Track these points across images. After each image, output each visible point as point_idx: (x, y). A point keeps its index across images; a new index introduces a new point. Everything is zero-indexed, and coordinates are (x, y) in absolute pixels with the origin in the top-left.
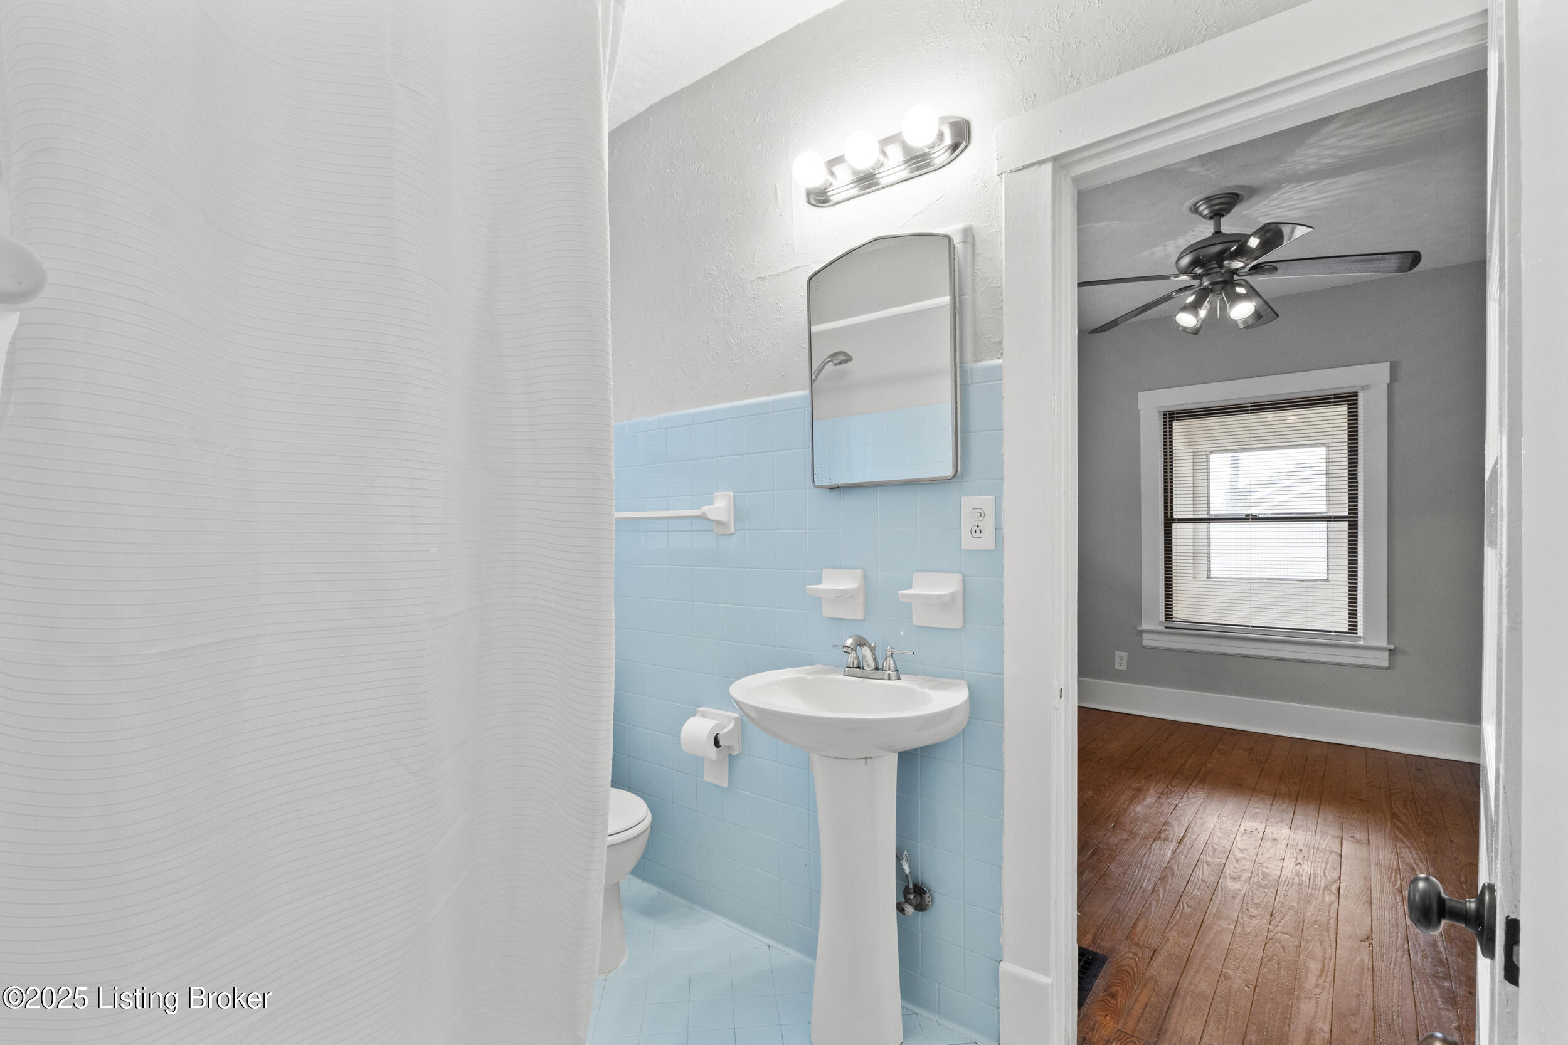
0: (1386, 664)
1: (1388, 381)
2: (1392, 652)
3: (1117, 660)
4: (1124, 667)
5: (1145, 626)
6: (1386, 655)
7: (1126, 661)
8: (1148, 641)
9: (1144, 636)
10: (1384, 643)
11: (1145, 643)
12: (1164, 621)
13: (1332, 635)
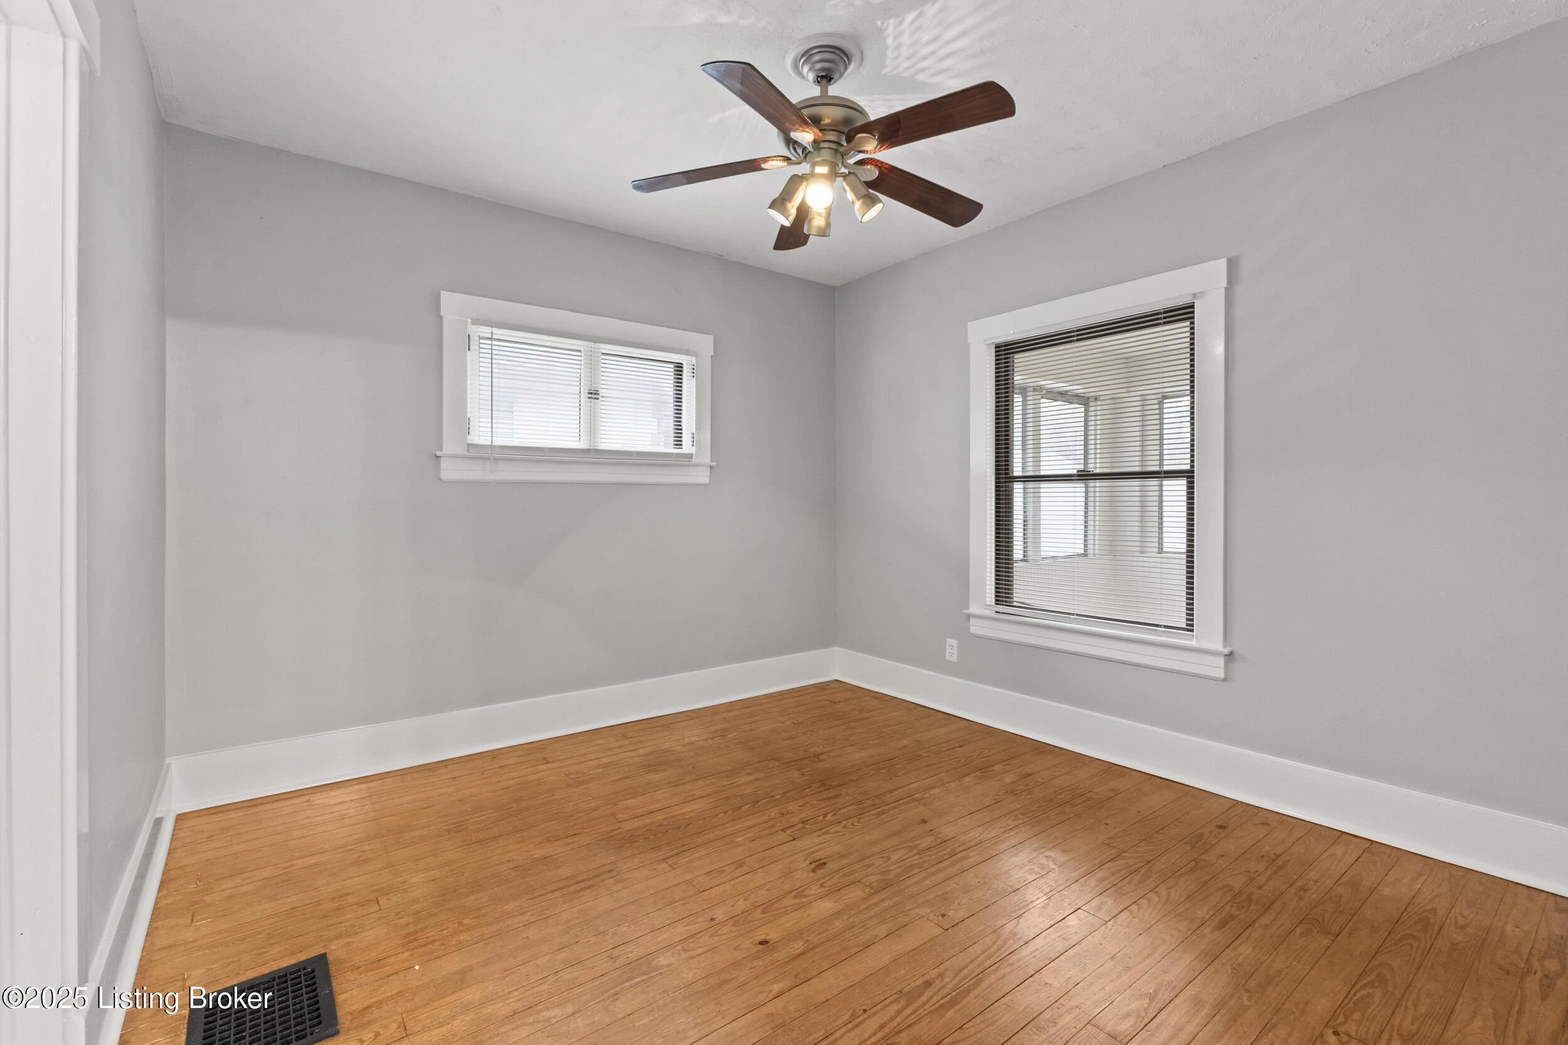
0: (1221, 674)
1: (1225, 285)
2: (1230, 657)
3: (948, 650)
4: (954, 659)
5: (973, 609)
6: (1221, 661)
7: (956, 652)
8: (977, 628)
9: (972, 621)
10: (1218, 646)
11: (973, 630)
12: (993, 604)
13: (1160, 631)
